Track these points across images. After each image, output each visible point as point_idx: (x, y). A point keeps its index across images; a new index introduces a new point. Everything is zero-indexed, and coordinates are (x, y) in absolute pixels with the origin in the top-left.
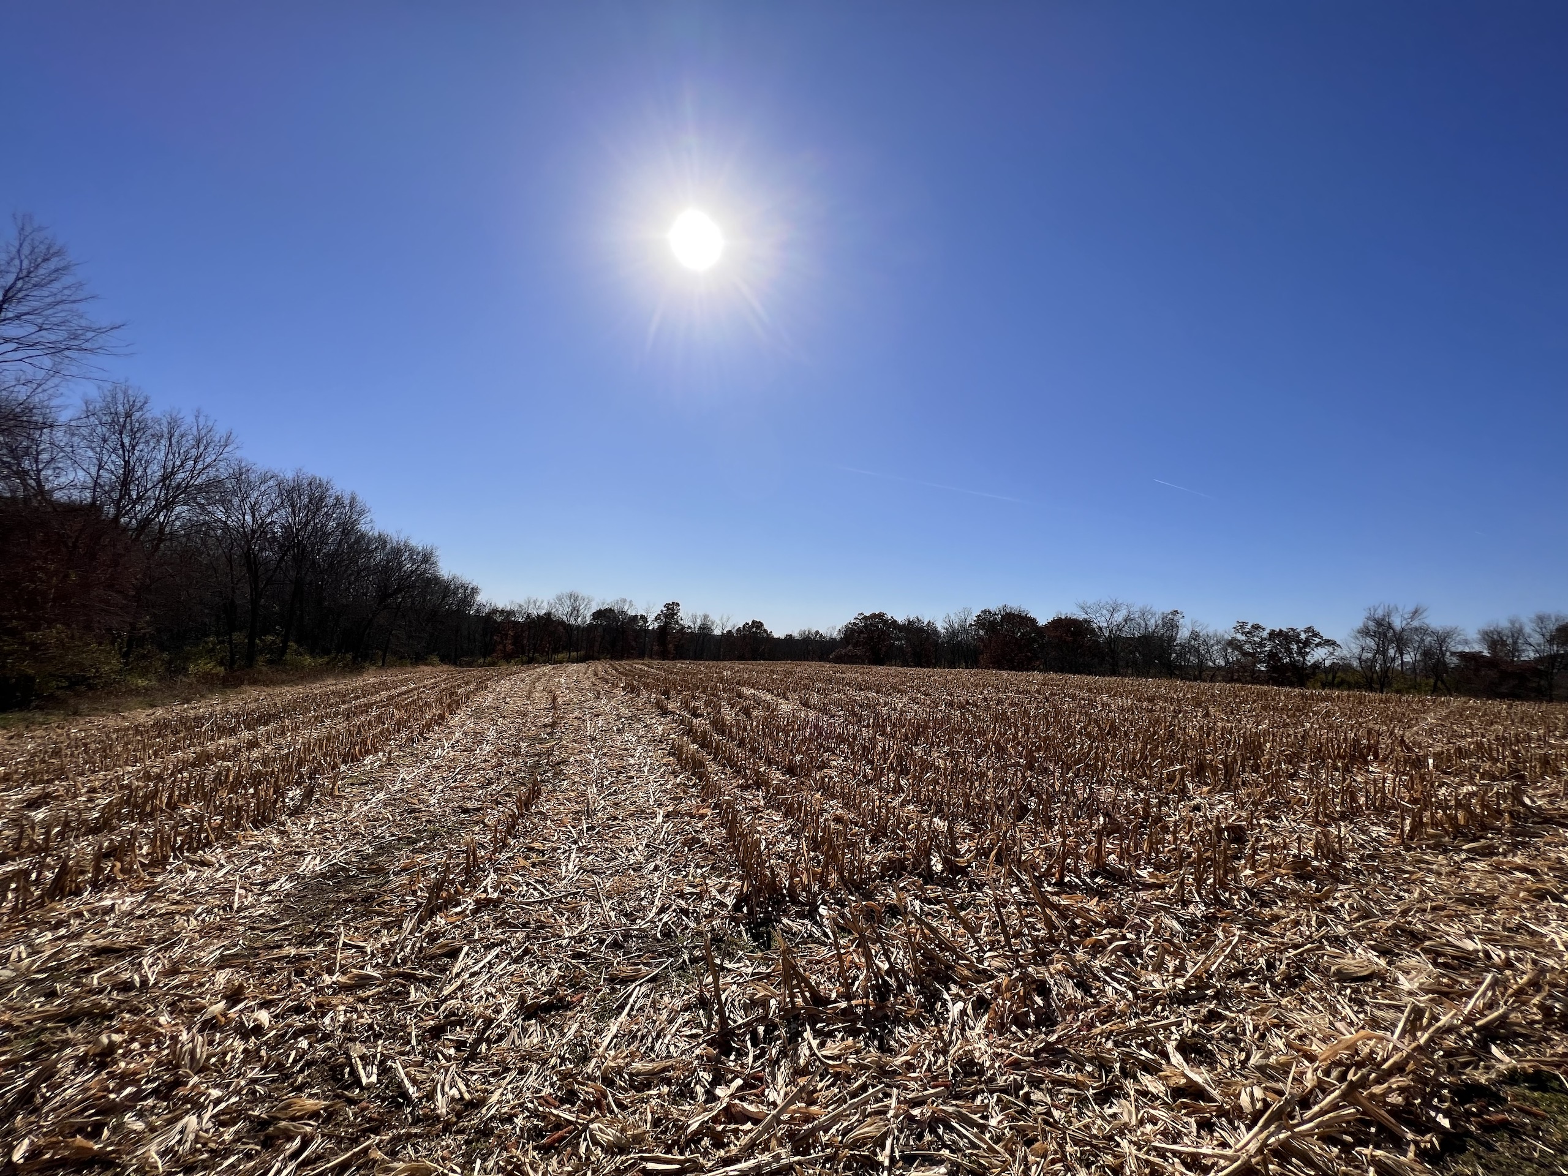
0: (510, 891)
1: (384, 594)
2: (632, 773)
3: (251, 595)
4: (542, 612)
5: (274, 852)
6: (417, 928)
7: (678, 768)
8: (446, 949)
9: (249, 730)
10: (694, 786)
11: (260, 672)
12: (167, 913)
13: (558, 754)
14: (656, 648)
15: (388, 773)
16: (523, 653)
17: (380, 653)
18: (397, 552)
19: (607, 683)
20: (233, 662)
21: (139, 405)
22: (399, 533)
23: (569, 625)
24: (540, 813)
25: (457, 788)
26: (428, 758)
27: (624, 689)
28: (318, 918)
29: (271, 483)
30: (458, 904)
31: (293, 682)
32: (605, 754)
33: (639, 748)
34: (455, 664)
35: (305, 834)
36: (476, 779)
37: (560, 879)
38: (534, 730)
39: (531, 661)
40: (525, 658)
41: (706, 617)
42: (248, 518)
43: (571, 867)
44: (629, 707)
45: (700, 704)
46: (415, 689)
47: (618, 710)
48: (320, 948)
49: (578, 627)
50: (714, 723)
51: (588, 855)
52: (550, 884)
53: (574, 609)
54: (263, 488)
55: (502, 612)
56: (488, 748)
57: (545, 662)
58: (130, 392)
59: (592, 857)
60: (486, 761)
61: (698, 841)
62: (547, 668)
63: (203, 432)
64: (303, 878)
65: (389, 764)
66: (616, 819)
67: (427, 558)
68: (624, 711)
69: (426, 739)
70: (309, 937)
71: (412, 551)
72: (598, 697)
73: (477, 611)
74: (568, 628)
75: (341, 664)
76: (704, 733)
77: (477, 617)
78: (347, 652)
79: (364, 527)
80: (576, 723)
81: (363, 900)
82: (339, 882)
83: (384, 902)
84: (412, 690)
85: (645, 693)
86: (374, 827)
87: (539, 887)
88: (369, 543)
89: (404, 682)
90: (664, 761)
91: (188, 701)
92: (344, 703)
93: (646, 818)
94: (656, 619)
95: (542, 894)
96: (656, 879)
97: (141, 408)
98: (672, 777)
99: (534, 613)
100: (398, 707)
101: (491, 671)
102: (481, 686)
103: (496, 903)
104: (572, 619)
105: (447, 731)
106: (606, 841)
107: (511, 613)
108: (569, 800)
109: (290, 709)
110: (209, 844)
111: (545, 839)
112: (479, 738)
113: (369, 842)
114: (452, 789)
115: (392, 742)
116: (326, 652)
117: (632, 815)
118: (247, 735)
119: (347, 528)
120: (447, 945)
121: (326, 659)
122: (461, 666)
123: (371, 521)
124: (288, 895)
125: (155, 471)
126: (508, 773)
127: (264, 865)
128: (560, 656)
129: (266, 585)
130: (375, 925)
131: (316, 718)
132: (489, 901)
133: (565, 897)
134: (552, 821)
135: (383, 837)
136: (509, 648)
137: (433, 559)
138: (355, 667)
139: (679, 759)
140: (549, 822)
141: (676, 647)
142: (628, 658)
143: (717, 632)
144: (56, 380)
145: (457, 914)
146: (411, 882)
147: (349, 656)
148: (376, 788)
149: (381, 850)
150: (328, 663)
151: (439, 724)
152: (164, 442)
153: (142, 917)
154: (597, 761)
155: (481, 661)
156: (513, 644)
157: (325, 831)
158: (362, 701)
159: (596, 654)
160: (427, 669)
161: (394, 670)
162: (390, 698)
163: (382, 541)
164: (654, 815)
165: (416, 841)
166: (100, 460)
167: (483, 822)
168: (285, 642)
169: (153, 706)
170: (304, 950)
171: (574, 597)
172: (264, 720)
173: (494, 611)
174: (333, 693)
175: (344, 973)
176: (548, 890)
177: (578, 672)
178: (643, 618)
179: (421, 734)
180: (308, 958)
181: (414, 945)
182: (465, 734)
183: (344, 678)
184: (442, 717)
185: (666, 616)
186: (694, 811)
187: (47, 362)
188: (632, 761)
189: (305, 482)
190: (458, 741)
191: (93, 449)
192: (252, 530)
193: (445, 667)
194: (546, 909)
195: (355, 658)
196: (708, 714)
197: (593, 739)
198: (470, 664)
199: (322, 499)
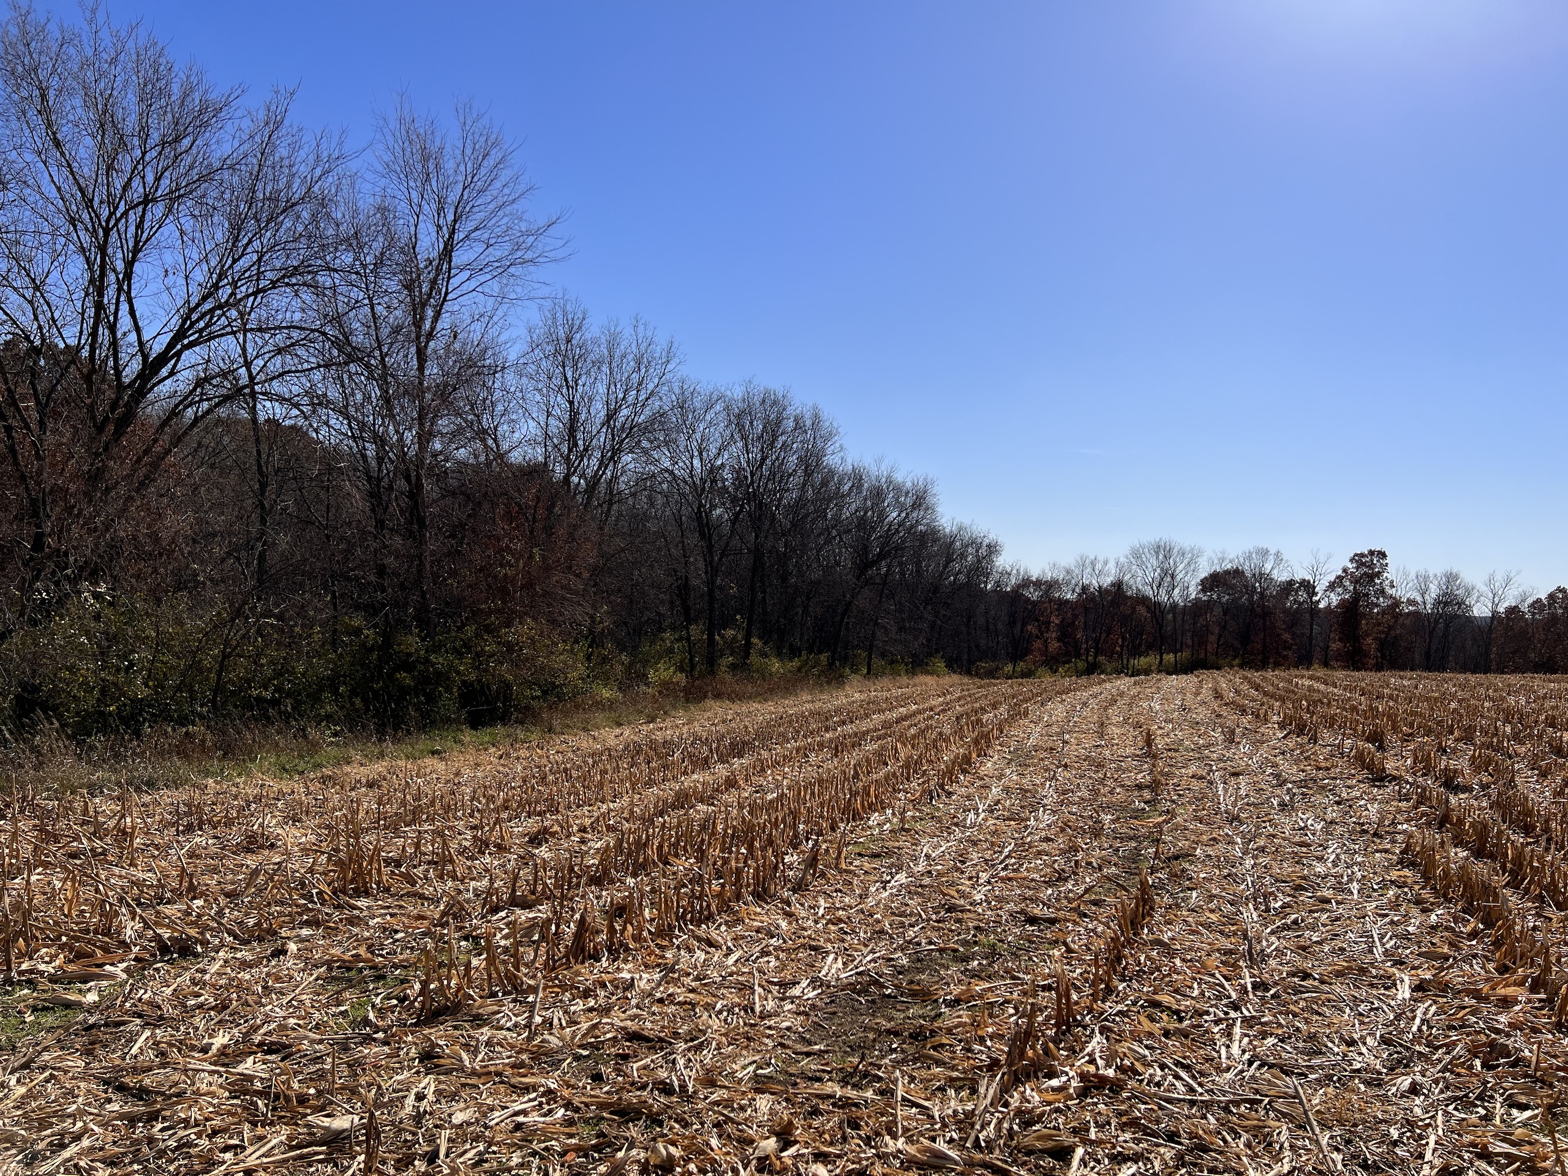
0: (1136, 1073)
1: (864, 564)
2: (1328, 893)
3: (706, 573)
4: (1107, 581)
5: (785, 942)
6: (1001, 1100)
7: (1426, 894)
8: (1050, 1144)
9: (723, 762)
10: (1473, 935)
11: (723, 683)
12: (685, 1003)
13: (1173, 843)
14: (1335, 646)
15: (904, 842)
16: (1078, 655)
17: (864, 655)
18: (878, 494)
19: (1244, 712)
20: (693, 667)
21: (577, 323)
22: (879, 461)
23: (1158, 604)
24: (1159, 942)
25: (1010, 879)
26: (956, 825)
27: (1282, 726)
28: (860, 1048)
29: (718, 407)
30: (1051, 1075)
31: (762, 696)
32: (1262, 849)
33: (1333, 846)
34: (969, 673)
35: (816, 922)
36: (1037, 870)
37: (1220, 1070)
38: (1120, 794)
39: (1091, 669)
40: (1081, 665)
41: (1451, 578)
42: (696, 462)
43: (1235, 1050)
44: (1297, 762)
45: (1461, 764)
46: (919, 712)
47: (1275, 765)
48: (869, 1094)
49: (1174, 606)
50: (1502, 806)
51: (1264, 1035)
52: (1202, 1074)
53: (1165, 572)
54: (708, 418)
55: (1038, 583)
56: (1047, 818)
57: (1119, 672)
58: (569, 307)
59: (1270, 1041)
60: (1047, 839)
61: (1505, 1052)
62: (1124, 683)
63: (643, 349)
64: (828, 987)
65: (903, 829)
66: (1306, 976)
67: (920, 500)
68: (1288, 769)
69: (949, 794)
70: (851, 1075)
71: (898, 489)
72: (1231, 739)
73: (998, 584)
74: (1155, 608)
75: (815, 671)
76: (1482, 830)
77: (998, 592)
78: (821, 652)
79: (832, 460)
80: (1196, 785)
81: (911, 1035)
82: (873, 1002)
83: (942, 1046)
84: (914, 714)
85: (1326, 736)
86: (902, 925)
87: (1183, 1074)
88: (840, 483)
89: (904, 701)
90: (1394, 875)
91: (652, 720)
92: (827, 730)
93: (1372, 985)
94: (1332, 586)
95: (1192, 1090)
96: (1418, 1111)
97: (580, 328)
98: (1415, 911)
99: (1095, 581)
100: (903, 739)
101: (1027, 686)
102: (1017, 714)
103: (1116, 1086)
104: (1163, 592)
105: (978, 783)
106: (1295, 1015)
107: (1051, 585)
108: (1208, 926)
109: (764, 736)
110: (710, 918)
111: (1176, 991)
112: (1030, 801)
113: (902, 949)
114: (1002, 879)
115: (901, 795)
116: (795, 652)
117: (1339, 974)
118: (721, 771)
119: (811, 462)
120: (1050, 1137)
121: (796, 663)
122: (978, 675)
123: (841, 446)
124: (813, 1007)
125: (599, 411)
126: (1089, 864)
127: (777, 958)
128: (1143, 661)
129: (720, 559)
130: (935, 1077)
131: (798, 750)
132: (1103, 1081)
133: (1237, 1104)
134: (1183, 960)
135: (919, 944)
136: (1054, 646)
137: (930, 500)
138: (833, 677)
139: (1427, 877)
140: (1178, 962)
141: (1383, 645)
142: (1277, 665)
143: (1481, 610)
144: (505, 307)
145: (1054, 1089)
146: (976, 1024)
147: (824, 658)
148: (892, 865)
149: (919, 961)
150: (799, 670)
151: (965, 772)
152: (605, 369)
153: (661, 1001)
154: (1249, 862)
155: (1009, 668)
156: (1059, 640)
157: (840, 920)
158: (849, 728)
159: (1212, 658)
160: (930, 680)
161: (885, 681)
162: (887, 725)
163: (858, 478)
164: (1390, 983)
165: (966, 959)
166: (548, 404)
167: (1065, 944)
168: (748, 637)
169: (619, 725)
170: (851, 1093)
171: (1163, 551)
172: (738, 749)
173: (1026, 583)
174: (812, 713)
175: (910, 1140)
176: (1200, 1085)
177: (1182, 691)
178: (1308, 587)
179: (942, 787)
180: (857, 1105)
181: (1000, 1122)
182: (1007, 790)
183: (821, 692)
184: (967, 760)
185: (1356, 581)
186: (1485, 988)
187: (495, 287)
188: (1320, 868)
189: (757, 400)
190: (997, 802)
191: (540, 391)
192: (701, 479)
193: (956, 678)
194: (1204, 1117)
195: (831, 664)
196: (1484, 787)
197: (1233, 819)
198: (992, 674)
199: (779, 422)
